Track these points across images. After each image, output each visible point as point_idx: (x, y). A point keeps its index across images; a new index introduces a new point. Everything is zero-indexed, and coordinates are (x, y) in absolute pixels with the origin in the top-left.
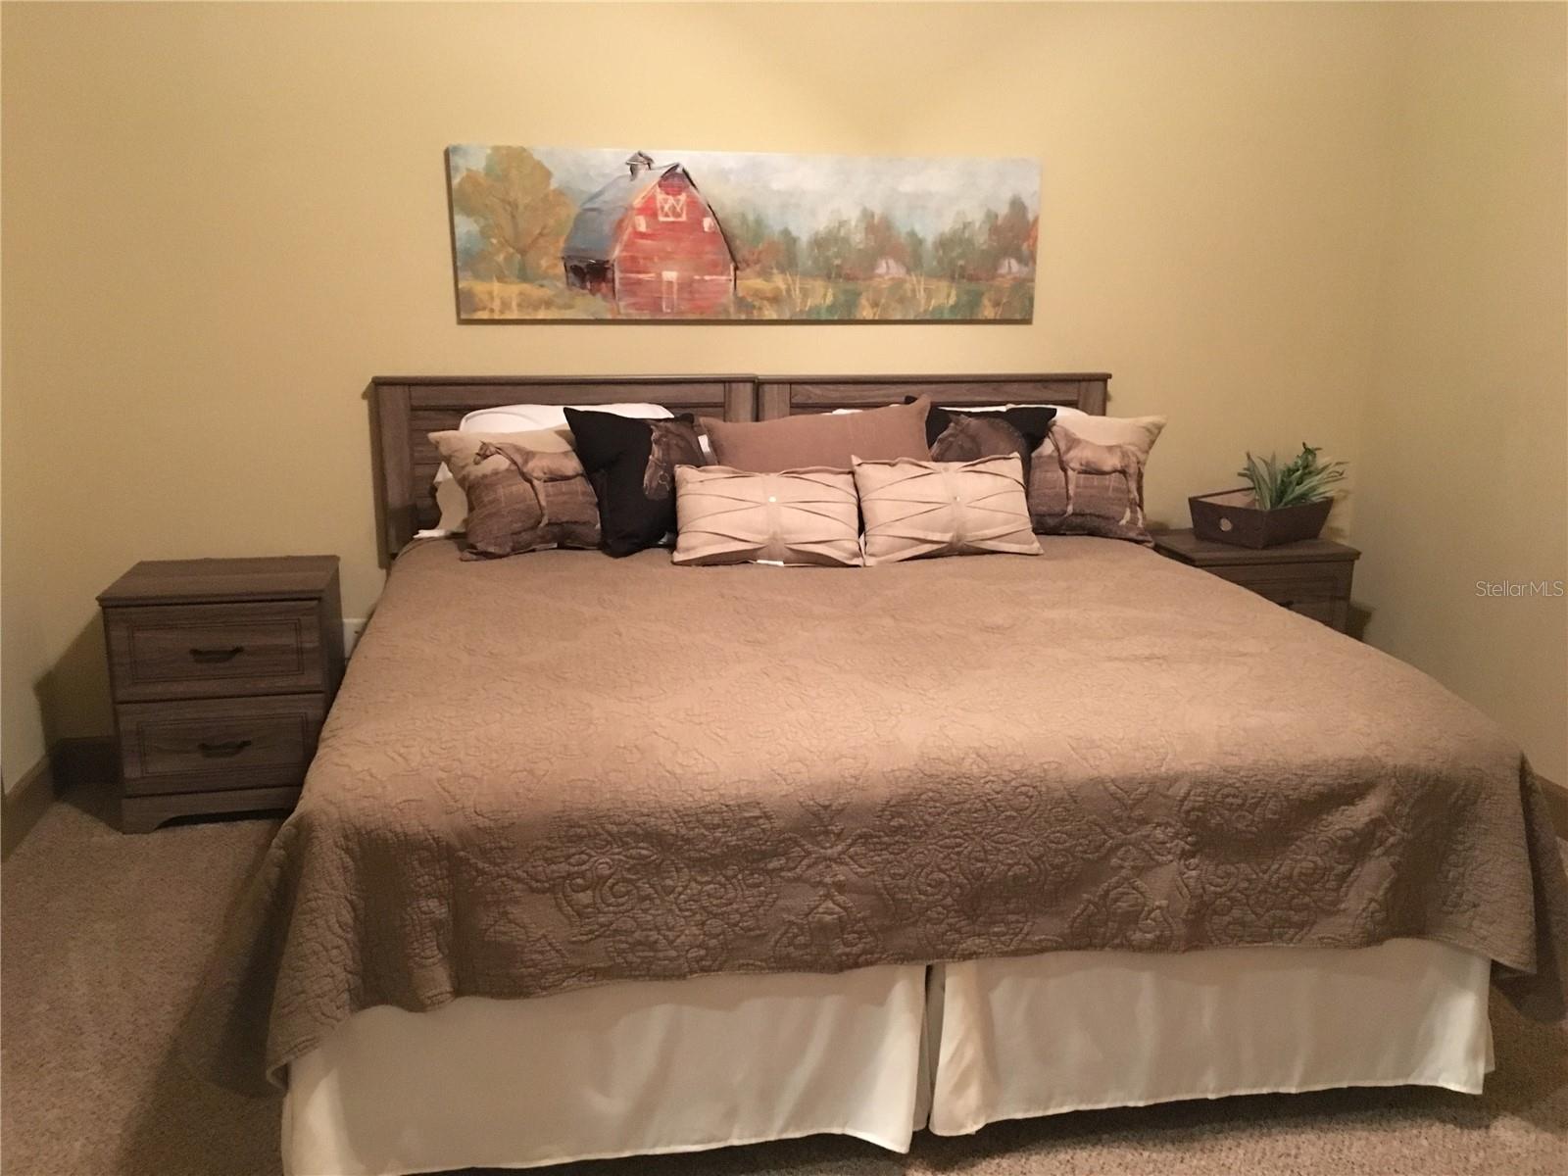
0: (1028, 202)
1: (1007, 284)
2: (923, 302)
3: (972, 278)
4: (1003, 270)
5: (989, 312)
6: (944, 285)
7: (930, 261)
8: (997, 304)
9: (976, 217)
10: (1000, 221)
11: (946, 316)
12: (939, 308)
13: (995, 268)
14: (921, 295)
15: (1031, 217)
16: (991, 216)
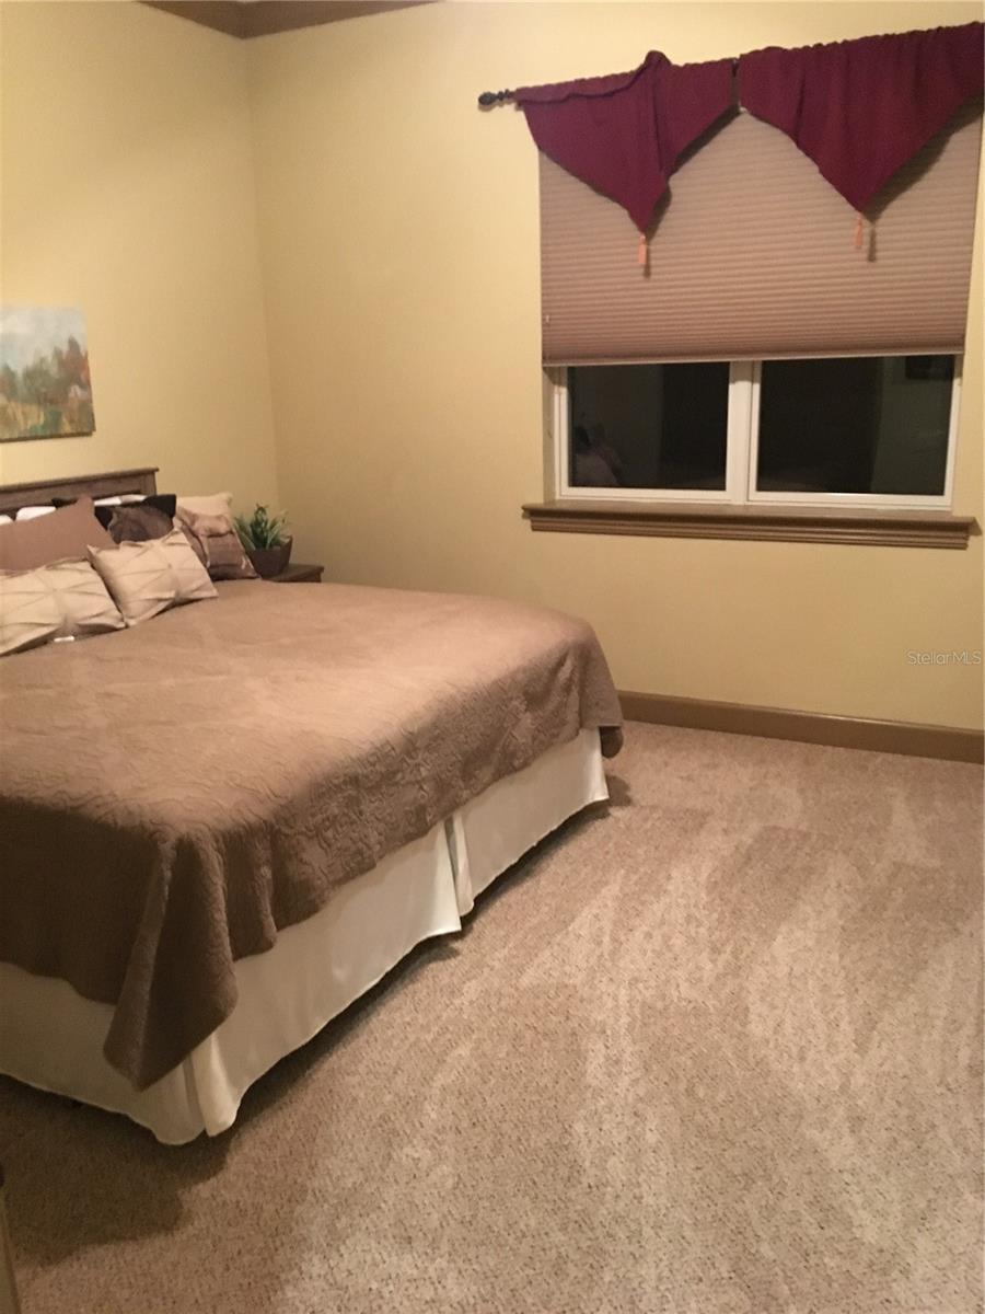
0: (80, 342)
1: (75, 406)
2: (22, 423)
3: (52, 402)
4: (71, 395)
5: (67, 428)
6: (34, 408)
7: (22, 390)
8: (71, 421)
9: (48, 354)
10: (64, 357)
11: (40, 433)
12: (34, 427)
13: (66, 393)
14: (20, 417)
15: (83, 354)
16: (58, 353)
